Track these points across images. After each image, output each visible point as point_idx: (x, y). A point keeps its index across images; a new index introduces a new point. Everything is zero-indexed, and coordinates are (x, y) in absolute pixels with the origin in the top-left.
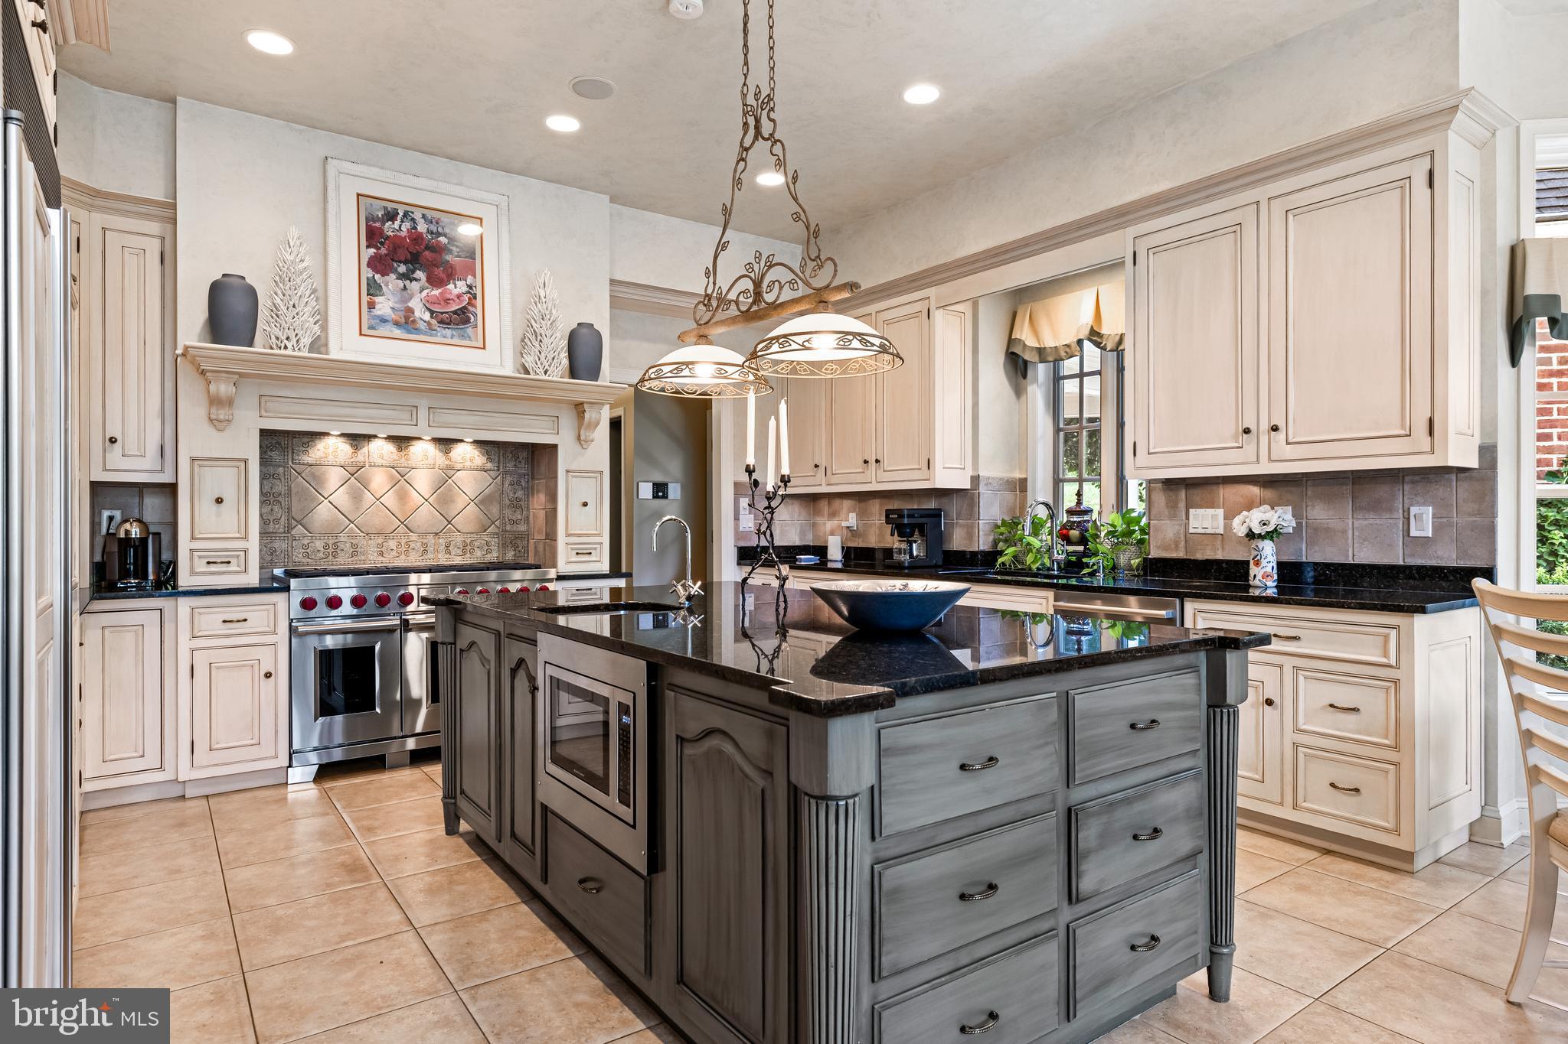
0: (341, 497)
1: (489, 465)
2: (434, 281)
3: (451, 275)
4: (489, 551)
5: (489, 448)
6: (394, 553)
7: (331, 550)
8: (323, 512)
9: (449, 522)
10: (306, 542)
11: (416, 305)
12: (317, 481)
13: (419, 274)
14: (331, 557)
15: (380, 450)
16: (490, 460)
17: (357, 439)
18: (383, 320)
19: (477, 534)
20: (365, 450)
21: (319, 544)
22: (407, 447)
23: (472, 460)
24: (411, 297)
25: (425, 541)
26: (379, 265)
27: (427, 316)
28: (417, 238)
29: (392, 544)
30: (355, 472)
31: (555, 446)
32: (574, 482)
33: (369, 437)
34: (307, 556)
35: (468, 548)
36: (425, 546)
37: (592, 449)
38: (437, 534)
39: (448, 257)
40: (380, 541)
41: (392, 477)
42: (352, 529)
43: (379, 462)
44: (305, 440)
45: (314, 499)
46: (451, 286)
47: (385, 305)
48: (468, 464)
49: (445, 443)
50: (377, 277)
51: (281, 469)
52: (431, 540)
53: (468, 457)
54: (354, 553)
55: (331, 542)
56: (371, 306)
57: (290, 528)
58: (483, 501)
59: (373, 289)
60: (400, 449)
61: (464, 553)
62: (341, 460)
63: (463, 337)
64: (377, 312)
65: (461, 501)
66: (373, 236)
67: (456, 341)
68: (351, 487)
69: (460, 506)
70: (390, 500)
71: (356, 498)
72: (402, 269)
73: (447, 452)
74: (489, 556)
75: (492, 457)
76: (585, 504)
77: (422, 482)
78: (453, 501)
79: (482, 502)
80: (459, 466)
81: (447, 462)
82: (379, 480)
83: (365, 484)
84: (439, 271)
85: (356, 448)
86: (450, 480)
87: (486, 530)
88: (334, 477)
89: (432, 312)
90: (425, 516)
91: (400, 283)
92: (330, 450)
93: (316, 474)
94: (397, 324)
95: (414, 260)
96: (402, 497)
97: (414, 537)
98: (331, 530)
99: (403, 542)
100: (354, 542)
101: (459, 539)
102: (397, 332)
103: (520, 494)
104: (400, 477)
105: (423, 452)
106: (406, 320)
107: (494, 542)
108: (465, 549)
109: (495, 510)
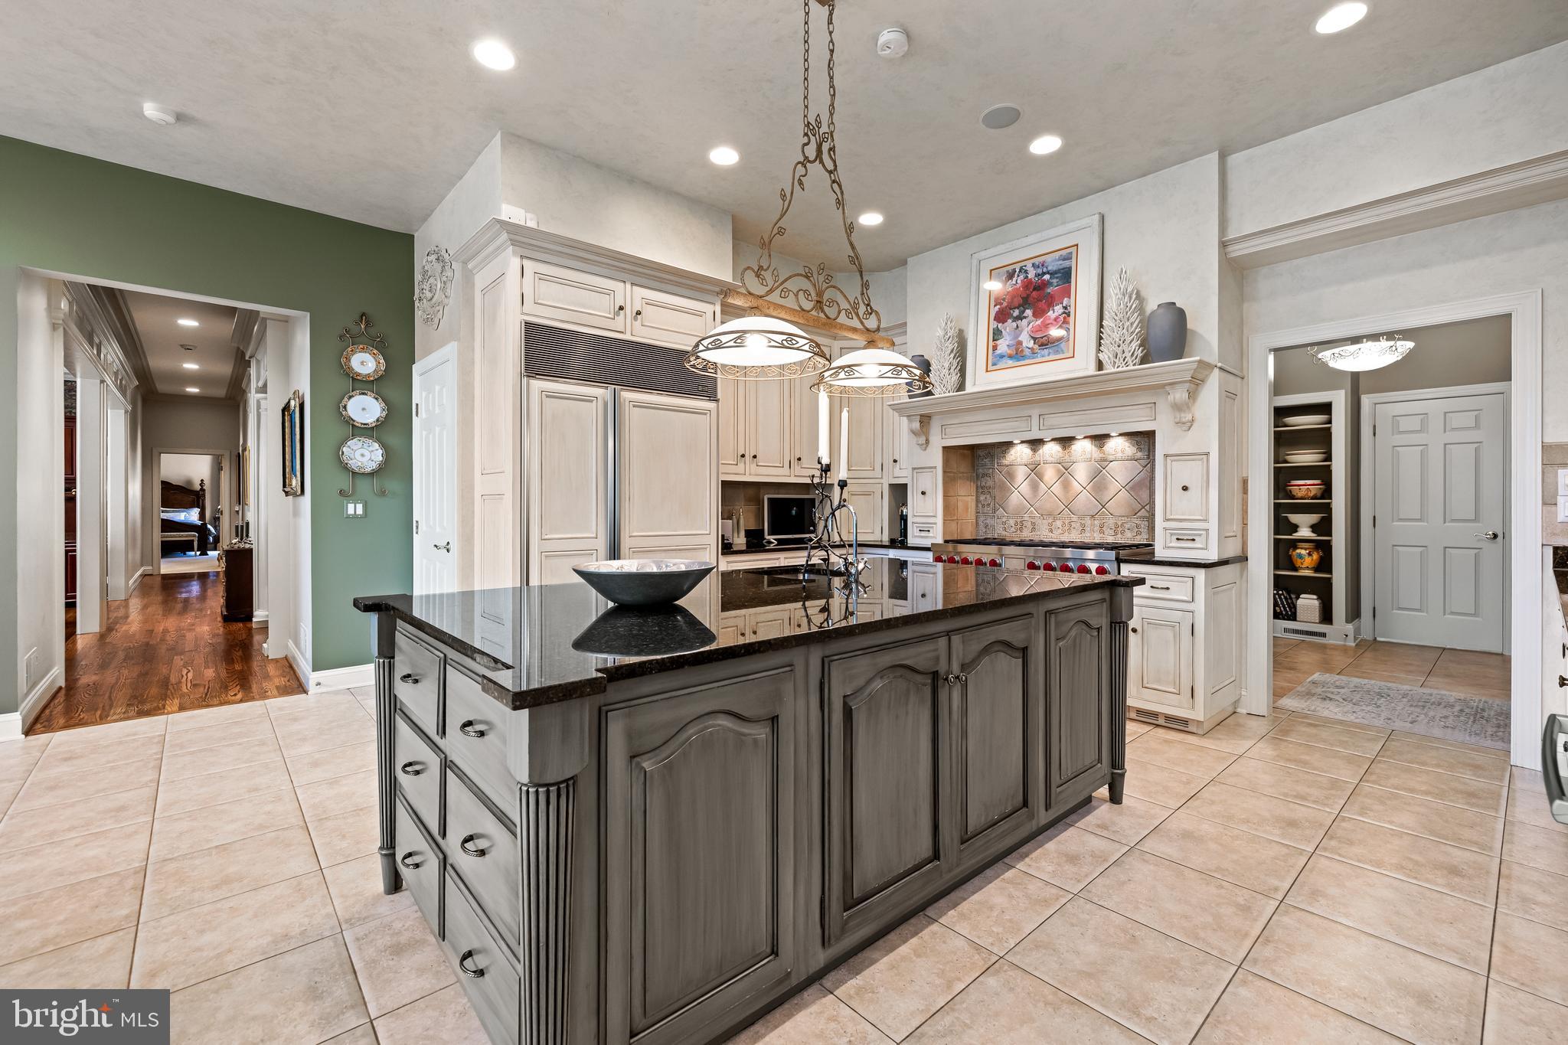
0: (1025, 488)
1: (1139, 454)
3: (1051, 304)
4: (1139, 533)
5: (1138, 439)
6: (1060, 531)
7: (1019, 526)
8: (1015, 499)
9: (1103, 507)
10: (1004, 520)
12: (1011, 476)
13: (1027, 312)
14: (1019, 532)
15: (1051, 450)
16: (1140, 449)
17: (1035, 444)
19: (1127, 517)
20: (1041, 451)
21: (1012, 522)
22: (1069, 446)
23: (1123, 452)
25: (1083, 522)
29: (1059, 523)
30: (1035, 469)
31: (1153, 433)
34: (1005, 530)
35: (1120, 529)
36: (1083, 526)
38: (1093, 516)
39: (1052, 289)
40: (1050, 521)
41: (1059, 471)
42: (1032, 511)
43: (1050, 460)
44: (1004, 449)
45: (1009, 489)
46: (1051, 312)
48: (1119, 455)
49: (1100, 439)
51: (991, 470)
52: (1088, 521)
53: (1119, 450)
54: (1034, 529)
55: (1019, 520)
57: (995, 510)
58: (1130, 488)
60: (1064, 448)
61: (1116, 534)
62: (1025, 461)
65: (1114, 487)
69: (1112, 492)
70: (1057, 489)
71: (1035, 487)
72: (1017, 313)
73: (1101, 447)
74: (1138, 537)
75: (1142, 447)
77: (1081, 473)
78: (1106, 488)
79: (1132, 488)
80: (1111, 458)
81: (1101, 455)
82: (1050, 474)
83: (1040, 476)
85: (1034, 451)
86: (1104, 471)
87: (1136, 514)
88: (1021, 473)
90: (1084, 500)
92: (1019, 454)
93: (1011, 472)
95: (1026, 303)
96: (1066, 486)
97: (1075, 518)
98: (1019, 512)
99: (1067, 522)
100: (1033, 521)
101: (1111, 522)
104: (1065, 470)
105: (1083, 447)
106: (1018, 354)
107: (1143, 525)
108: (1116, 528)
109: (1145, 495)
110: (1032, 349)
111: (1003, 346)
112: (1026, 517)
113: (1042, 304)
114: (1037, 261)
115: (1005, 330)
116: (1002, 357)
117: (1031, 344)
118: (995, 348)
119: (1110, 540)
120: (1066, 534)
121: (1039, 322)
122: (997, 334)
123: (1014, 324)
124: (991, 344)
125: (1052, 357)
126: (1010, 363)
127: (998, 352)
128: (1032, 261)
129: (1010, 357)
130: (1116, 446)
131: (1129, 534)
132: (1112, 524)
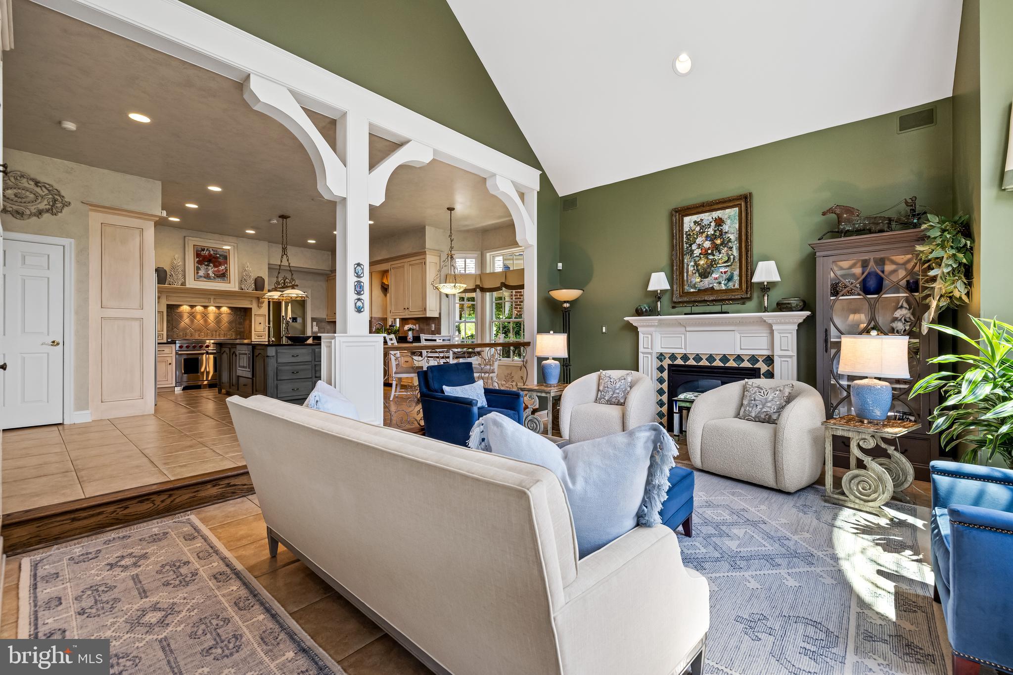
0: (188, 321)
1: (232, 313)
2: (215, 266)
3: (220, 264)
4: (232, 336)
5: (232, 308)
6: (203, 336)
7: (184, 335)
8: (182, 324)
9: (220, 328)
10: (178, 333)
11: (210, 272)
12: (180, 317)
13: (211, 264)
14: (184, 337)
15: (199, 309)
17: (192, 306)
18: (201, 277)
19: (228, 331)
20: (195, 309)
21: (181, 333)
22: (207, 308)
23: (226, 311)
24: (209, 270)
26: (200, 262)
27: (213, 275)
28: (210, 255)
29: (203, 334)
30: (192, 315)
31: (251, 308)
32: (257, 318)
33: (196, 306)
34: (178, 336)
36: (212, 334)
37: (262, 309)
39: (220, 260)
40: (199, 333)
42: (191, 329)
43: (199, 312)
44: (179, 306)
45: (180, 321)
46: (220, 267)
47: (201, 273)
48: (225, 313)
50: (199, 266)
51: (172, 314)
52: (214, 333)
54: (192, 336)
55: (184, 333)
56: (198, 273)
57: (173, 329)
58: (230, 323)
59: (198, 269)
60: (205, 308)
61: (224, 337)
62: (187, 311)
63: (223, 280)
64: (199, 274)
65: (224, 322)
66: (198, 255)
67: (221, 281)
68: (191, 318)
69: (223, 324)
70: (202, 322)
71: (192, 321)
72: (206, 263)
75: (233, 311)
76: (260, 323)
77: (211, 318)
78: (221, 322)
80: (223, 313)
81: (219, 312)
82: (199, 317)
83: (194, 317)
84: (217, 264)
85: (192, 308)
86: (220, 316)
87: (231, 330)
88: (185, 316)
89: (215, 274)
90: (213, 326)
91: (206, 267)
92: (184, 309)
93: (180, 315)
94: (205, 277)
95: (210, 261)
96: (206, 321)
97: (209, 332)
98: (185, 329)
100: (191, 332)
102: (205, 280)
103: (241, 320)
104: (205, 316)
105: (212, 309)
106: (207, 277)
107: (234, 334)
108: (225, 335)
109: (234, 325)
112: (188, 331)
130: (224, 309)
131: (229, 336)
132: (223, 333)
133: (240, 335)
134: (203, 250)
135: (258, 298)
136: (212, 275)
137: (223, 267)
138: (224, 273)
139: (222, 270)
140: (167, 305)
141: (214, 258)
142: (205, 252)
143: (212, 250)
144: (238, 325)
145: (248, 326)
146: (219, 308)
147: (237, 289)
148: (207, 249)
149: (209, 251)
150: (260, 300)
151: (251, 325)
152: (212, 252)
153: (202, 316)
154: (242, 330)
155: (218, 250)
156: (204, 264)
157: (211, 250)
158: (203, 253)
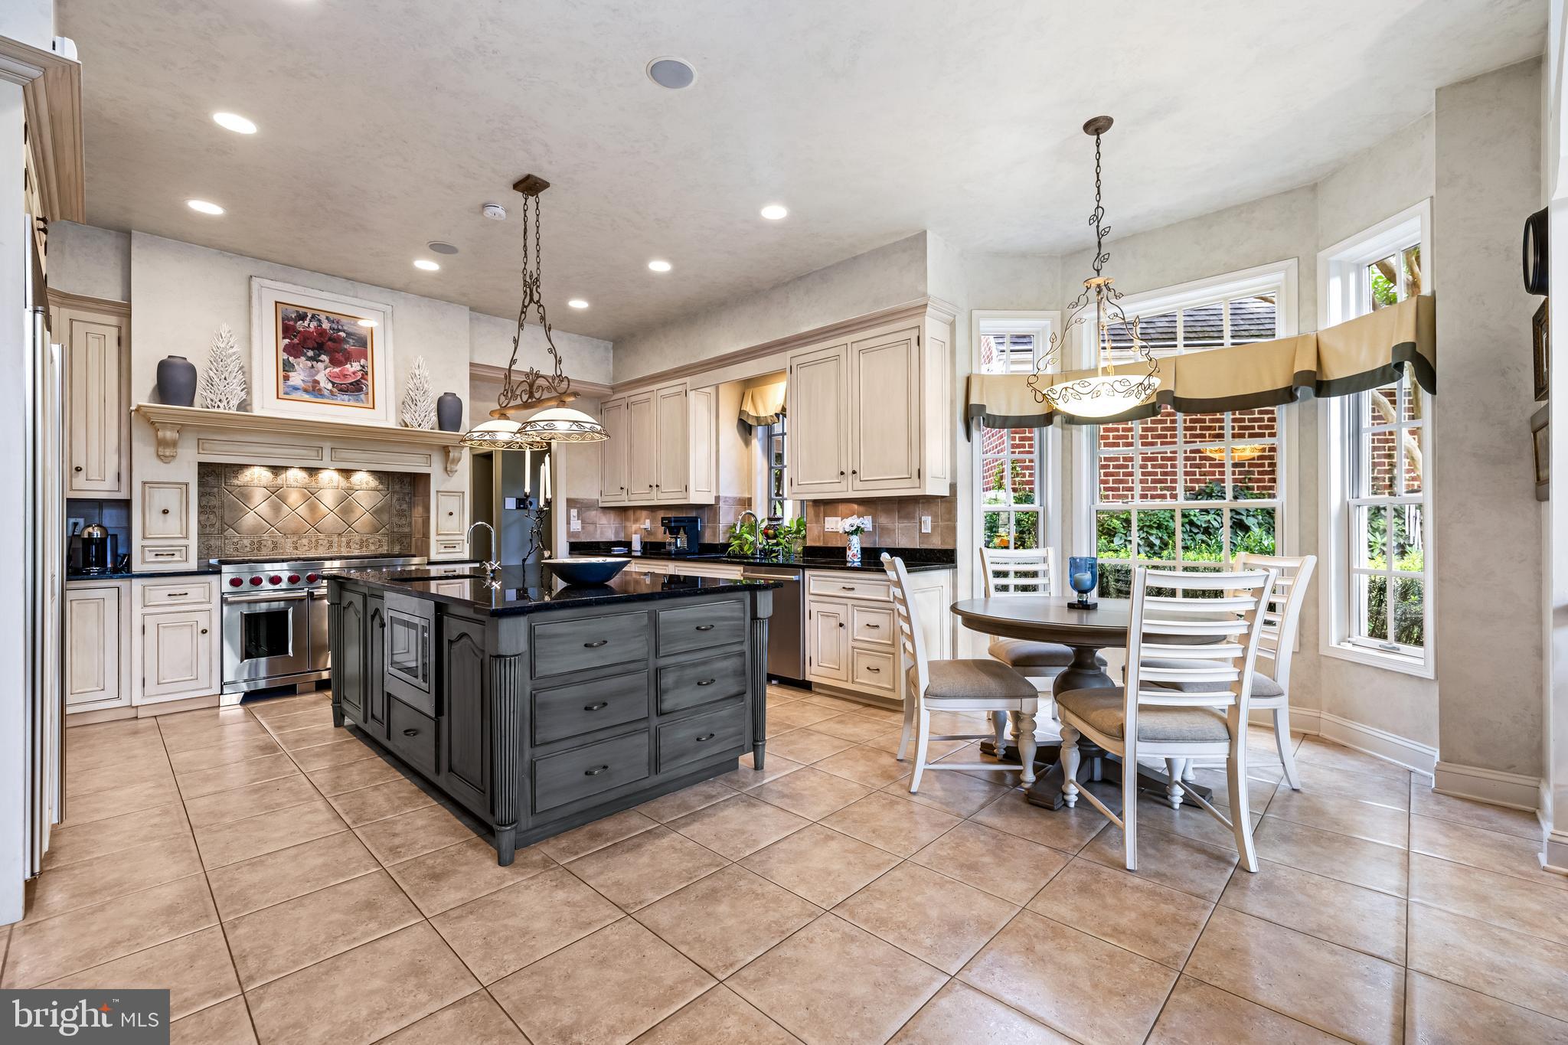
104: (311, 495)
105: (329, 477)
107: (385, 539)
108: (362, 544)
109: (385, 517)
110: (331, 391)
111: (297, 378)
112: (265, 536)
113: (339, 356)
114: (332, 317)
115: (298, 364)
116: (296, 389)
117: (330, 386)
118: (286, 378)
119: (356, 553)
120: (313, 550)
121: (337, 370)
122: (288, 367)
123: (309, 364)
124: (281, 373)
125: (352, 403)
126: (306, 397)
127: (290, 383)
128: (328, 315)
129: (306, 391)
130: (362, 479)
131: (373, 548)
132: (357, 538)
133: (401, 543)
134: (302, 317)
135: (445, 450)
136: (325, 385)
137: (355, 366)
138: (358, 382)
139: (354, 373)
140: (200, 464)
141: (330, 339)
142: (306, 323)
143: (327, 318)
144: (396, 520)
145: (420, 520)
146: (347, 473)
147: (391, 423)
148: (313, 316)
149: (319, 320)
150: (451, 455)
151: (428, 518)
152: (326, 325)
153: (304, 495)
154: (407, 530)
155: (344, 320)
156: (305, 355)
157: (323, 317)
158: (300, 325)
